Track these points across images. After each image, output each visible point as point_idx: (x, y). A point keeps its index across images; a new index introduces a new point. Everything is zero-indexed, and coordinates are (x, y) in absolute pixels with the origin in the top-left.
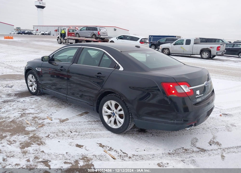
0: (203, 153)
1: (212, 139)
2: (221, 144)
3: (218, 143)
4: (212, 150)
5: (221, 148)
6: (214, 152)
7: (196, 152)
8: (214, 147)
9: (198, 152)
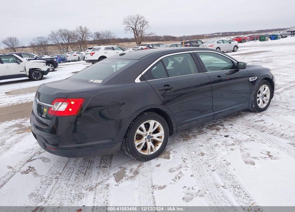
0: (26, 160)
1: (35, 172)
2: (22, 174)
3: (26, 172)
4: (24, 165)
5: (19, 172)
6: (21, 166)
7: (33, 157)
8: (25, 168)
9: (31, 158)
